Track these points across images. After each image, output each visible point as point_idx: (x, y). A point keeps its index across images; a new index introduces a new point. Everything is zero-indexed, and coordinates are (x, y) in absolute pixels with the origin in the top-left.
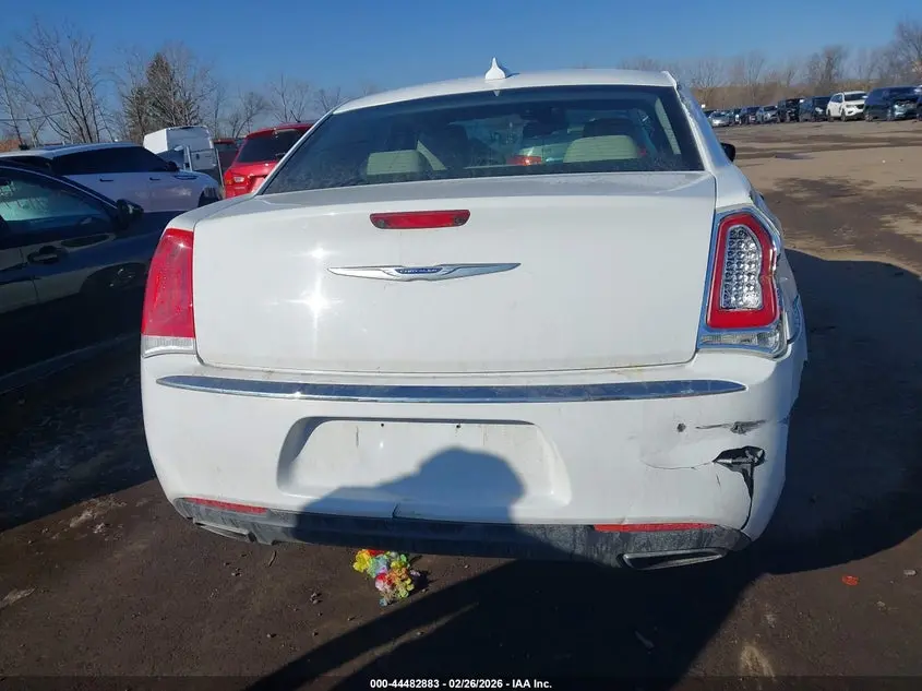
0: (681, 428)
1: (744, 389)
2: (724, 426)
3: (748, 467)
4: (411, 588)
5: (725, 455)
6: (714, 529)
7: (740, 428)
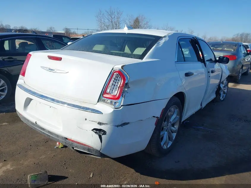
0: (86, 119)
1: (103, 114)
2: (96, 122)
3: (101, 134)
4: (62, 146)
5: (94, 129)
6: (92, 148)
7: (100, 124)
